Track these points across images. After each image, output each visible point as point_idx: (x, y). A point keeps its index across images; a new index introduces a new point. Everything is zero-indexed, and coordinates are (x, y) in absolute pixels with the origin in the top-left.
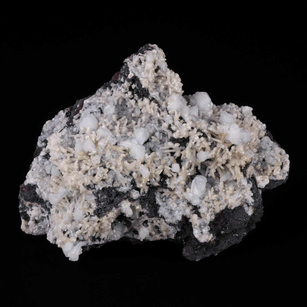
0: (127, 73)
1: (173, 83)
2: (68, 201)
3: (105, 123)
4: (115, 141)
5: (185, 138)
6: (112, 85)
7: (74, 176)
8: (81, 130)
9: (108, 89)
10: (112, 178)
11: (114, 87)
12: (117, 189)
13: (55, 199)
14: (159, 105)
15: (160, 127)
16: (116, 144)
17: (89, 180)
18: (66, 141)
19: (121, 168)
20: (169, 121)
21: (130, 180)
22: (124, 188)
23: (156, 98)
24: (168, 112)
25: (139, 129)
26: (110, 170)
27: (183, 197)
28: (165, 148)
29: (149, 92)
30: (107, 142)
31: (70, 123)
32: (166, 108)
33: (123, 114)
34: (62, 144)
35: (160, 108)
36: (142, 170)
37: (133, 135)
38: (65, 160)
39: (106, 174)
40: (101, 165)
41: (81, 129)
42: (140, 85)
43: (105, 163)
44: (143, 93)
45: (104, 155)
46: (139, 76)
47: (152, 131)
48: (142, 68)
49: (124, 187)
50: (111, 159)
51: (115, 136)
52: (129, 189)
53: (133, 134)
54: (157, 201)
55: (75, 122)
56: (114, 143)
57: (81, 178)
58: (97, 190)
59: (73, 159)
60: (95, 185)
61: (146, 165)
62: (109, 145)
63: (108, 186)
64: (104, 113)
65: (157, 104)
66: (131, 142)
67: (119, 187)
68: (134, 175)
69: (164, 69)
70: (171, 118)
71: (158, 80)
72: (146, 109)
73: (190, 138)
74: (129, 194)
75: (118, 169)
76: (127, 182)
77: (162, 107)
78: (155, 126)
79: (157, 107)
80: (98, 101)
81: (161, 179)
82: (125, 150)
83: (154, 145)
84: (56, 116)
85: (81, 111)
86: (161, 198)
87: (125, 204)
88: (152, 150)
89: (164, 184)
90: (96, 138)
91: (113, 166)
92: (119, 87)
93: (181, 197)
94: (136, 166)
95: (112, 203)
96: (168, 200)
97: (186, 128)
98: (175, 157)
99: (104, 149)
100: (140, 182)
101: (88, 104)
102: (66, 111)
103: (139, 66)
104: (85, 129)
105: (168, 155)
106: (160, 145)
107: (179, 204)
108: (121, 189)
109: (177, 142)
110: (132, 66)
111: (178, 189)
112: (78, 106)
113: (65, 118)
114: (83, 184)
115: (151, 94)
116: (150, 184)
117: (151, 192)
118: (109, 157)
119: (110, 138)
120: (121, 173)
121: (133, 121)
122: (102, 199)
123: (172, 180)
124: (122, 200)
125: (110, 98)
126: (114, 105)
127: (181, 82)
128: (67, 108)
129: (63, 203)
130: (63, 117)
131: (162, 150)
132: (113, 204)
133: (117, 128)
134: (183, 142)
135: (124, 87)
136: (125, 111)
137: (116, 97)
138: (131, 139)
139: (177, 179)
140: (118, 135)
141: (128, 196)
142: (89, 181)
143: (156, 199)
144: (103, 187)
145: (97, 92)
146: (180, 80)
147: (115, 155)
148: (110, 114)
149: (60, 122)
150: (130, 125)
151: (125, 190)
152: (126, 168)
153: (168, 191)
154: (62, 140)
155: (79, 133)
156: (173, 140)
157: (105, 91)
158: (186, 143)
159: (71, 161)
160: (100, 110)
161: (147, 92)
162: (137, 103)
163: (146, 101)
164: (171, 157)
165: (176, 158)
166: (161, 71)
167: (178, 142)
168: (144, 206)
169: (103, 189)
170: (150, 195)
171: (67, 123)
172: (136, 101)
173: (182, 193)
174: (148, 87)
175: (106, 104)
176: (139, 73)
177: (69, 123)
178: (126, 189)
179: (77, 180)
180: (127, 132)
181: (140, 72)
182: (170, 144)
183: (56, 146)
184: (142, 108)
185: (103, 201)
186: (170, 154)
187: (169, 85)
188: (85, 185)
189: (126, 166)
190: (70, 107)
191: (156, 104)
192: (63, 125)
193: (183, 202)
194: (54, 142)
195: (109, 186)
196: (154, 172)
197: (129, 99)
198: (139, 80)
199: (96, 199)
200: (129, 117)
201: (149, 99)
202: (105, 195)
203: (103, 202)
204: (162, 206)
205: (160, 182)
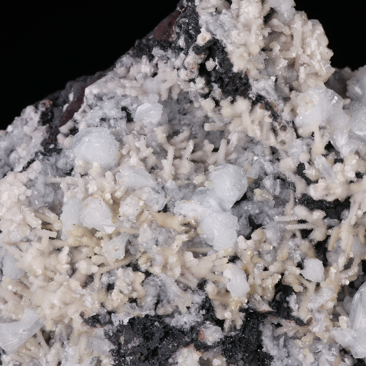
0: (193, 27)
1: (309, 52)
2: (43, 343)
3: (138, 150)
4: (162, 202)
5: (340, 199)
6: (157, 51)
7: (59, 293)
8: (78, 166)
9: (145, 59)
10: (154, 294)
11: (162, 58)
12: (167, 320)
13: (12, 341)
14: (276, 113)
15: (276, 164)
16: (166, 209)
17: (96, 302)
18: (39, 193)
19: (177, 272)
20: (299, 155)
21: (198, 299)
22: (185, 319)
23: (267, 96)
24: (296, 130)
25: (223, 168)
26: (148, 274)
27: (329, 337)
28: (287, 219)
29: (251, 81)
30: (141, 203)
31: (50, 144)
32: (293, 123)
33: (182, 122)
34: (29, 203)
35: (277, 122)
36: (229, 280)
37: (206, 184)
38: (36, 245)
39: (138, 286)
40: (127, 262)
41: (77, 164)
42: (226, 63)
43: (137, 257)
44: (235, 85)
45: (136, 236)
46: (225, 41)
47: (254, 173)
48: (232, 18)
49: (184, 316)
50: (151, 248)
51: (163, 188)
52: (197, 322)
53: (207, 179)
54: (264, 346)
55: (63, 144)
56: (160, 206)
57: (76, 298)
58: (117, 327)
59: (58, 244)
60: (110, 313)
61: (238, 263)
62: (146, 213)
63: (143, 313)
64: (134, 120)
65: (269, 113)
66: (201, 204)
67: (171, 316)
68: (210, 288)
69: (286, 15)
70: (305, 148)
71: (271, 46)
72: (241, 123)
73: (351, 200)
74: (197, 334)
75: (169, 273)
76: (191, 302)
77: (281, 119)
78: (262, 160)
79: (268, 120)
80: (119, 92)
81: (276, 293)
82: (187, 225)
83: (259, 208)
84: (17, 120)
85: (77, 116)
86: (276, 338)
87: (187, 358)
88: (255, 221)
89: (284, 307)
90: (115, 191)
91: (157, 266)
92: (173, 60)
93: (325, 337)
94: (214, 266)
95: (153, 357)
96: (292, 344)
97: (344, 175)
98: (311, 241)
99: (135, 221)
100: (225, 306)
101: (95, 96)
102: (42, 109)
103: (225, 14)
104: (88, 164)
105: (294, 236)
106: (276, 209)
107: (320, 354)
108: (177, 322)
109: (318, 208)
110: (206, 11)
111: (318, 321)
112: (71, 97)
113: (39, 127)
114: (82, 315)
115: (256, 86)
116: (249, 306)
117: (251, 324)
118: (147, 243)
119: (149, 191)
120: (176, 281)
121: (206, 142)
122: (128, 349)
123: (303, 298)
124: (178, 346)
125: (151, 84)
126: (160, 101)
127: (329, 46)
128: (44, 101)
129: (33, 348)
130: (33, 124)
131: (279, 222)
132: (156, 358)
133: (167, 164)
134: (335, 208)
135: (186, 66)
136: (188, 116)
137: (165, 81)
138: (202, 194)
139: (318, 297)
140: (170, 184)
141: (192, 339)
142: (97, 305)
143: (262, 340)
144: (130, 318)
145: (118, 65)
146: (325, 41)
147: (161, 239)
148: (151, 123)
149: (26, 135)
150: (199, 154)
151: (186, 323)
152: (188, 269)
153: (293, 324)
154: (29, 192)
155: (73, 173)
156: (308, 203)
157: (137, 62)
158: (342, 211)
159: (52, 249)
160: (124, 114)
161: (244, 81)
162: (218, 108)
163: (242, 104)
164: (303, 242)
165: (313, 243)
166: (279, 20)
167: (322, 209)
168: (232, 358)
169: (132, 321)
170: (247, 332)
171: (42, 144)
172: (217, 103)
173: (327, 330)
174: (249, 67)
175: (140, 98)
176: (225, 31)
177: (47, 143)
178: (189, 321)
179: (66, 304)
180: (192, 174)
181: (228, 30)
182: (302, 212)
183: (15, 209)
184: (232, 119)
185: (130, 355)
186: (298, 234)
187: (300, 57)
188: (86, 317)
189: (188, 265)
190: (51, 96)
191: (266, 111)
192: (35, 147)
193: (330, 349)
194: (9, 198)
195: (147, 312)
196: (258, 282)
197: (199, 97)
198: (226, 50)
199: (112, 351)
200: (197, 132)
201: (250, 99)
202: (135, 339)
203: (132, 356)
204: (278, 359)
205: (273, 303)
